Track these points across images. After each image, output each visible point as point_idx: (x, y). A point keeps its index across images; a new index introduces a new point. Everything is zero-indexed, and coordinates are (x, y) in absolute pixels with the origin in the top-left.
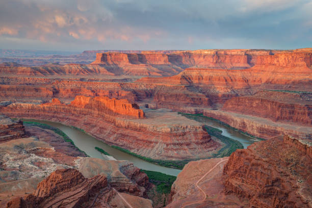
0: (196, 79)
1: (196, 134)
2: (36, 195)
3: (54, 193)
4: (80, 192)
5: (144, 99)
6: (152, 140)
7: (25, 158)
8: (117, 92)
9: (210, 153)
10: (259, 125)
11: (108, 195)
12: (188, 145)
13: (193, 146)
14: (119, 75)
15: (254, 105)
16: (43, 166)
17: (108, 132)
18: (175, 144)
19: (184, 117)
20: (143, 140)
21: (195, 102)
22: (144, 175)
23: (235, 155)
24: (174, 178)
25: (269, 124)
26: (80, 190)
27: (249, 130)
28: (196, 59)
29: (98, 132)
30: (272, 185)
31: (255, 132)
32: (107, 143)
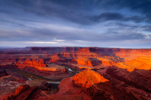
0: (62, 55)
1: (63, 71)
3: (20, 93)
4: (30, 92)
5: (47, 61)
6: (51, 73)
7: (7, 83)
8: (38, 59)
9: (68, 76)
11: (38, 92)
12: (61, 74)
13: (63, 74)
14: (38, 54)
17: (36, 72)
18: (57, 74)
19: (59, 66)
20: (48, 74)
21: (62, 61)
22: (49, 84)
24: (58, 84)
27: (77, 68)
28: (61, 49)
29: (33, 72)
32: (36, 75)
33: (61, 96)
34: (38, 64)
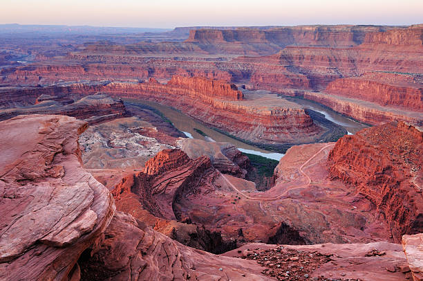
0: (297, 59)
1: (297, 117)
2: (145, 172)
3: (162, 171)
4: (187, 172)
5: (241, 79)
6: (252, 123)
7: (130, 137)
8: (213, 72)
9: (313, 138)
10: (365, 109)
11: (212, 175)
12: (289, 128)
13: (295, 129)
14: (213, 54)
15: (361, 87)
16: (147, 145)
17: (206, 113)
18: (275, 128)
19: (284, 100)
20: (241, 123)
21: (295, 83)
22: (245, 158)
23: (342, 142)
24: (278, 162)
25: (377, 109)
26: (186, 169)
27: (354, 114)
28: (295, 36)
29: (196, 113)
30: (383, 173)
31: (361, 117)
32: (206, 125)
33: (281, 200)
34: (211, 89)
